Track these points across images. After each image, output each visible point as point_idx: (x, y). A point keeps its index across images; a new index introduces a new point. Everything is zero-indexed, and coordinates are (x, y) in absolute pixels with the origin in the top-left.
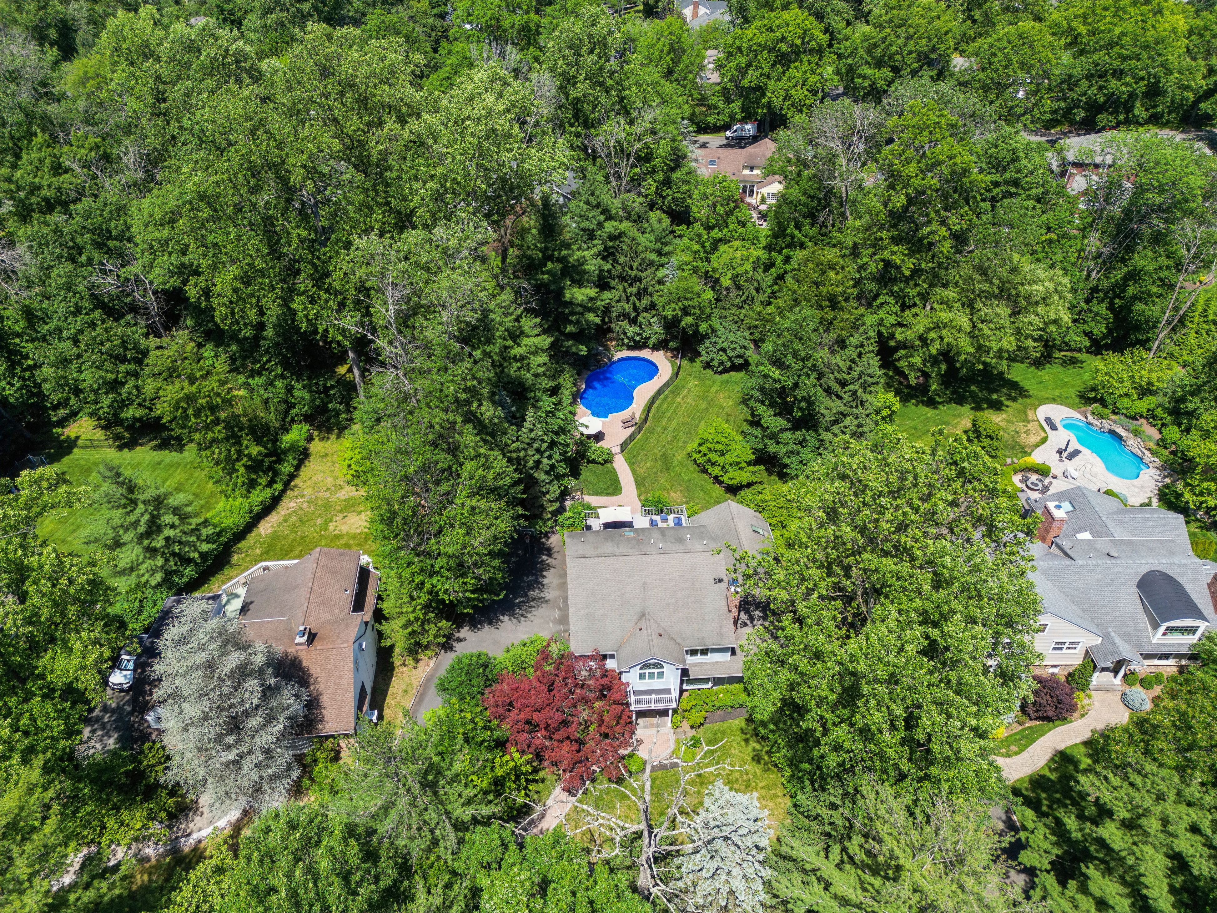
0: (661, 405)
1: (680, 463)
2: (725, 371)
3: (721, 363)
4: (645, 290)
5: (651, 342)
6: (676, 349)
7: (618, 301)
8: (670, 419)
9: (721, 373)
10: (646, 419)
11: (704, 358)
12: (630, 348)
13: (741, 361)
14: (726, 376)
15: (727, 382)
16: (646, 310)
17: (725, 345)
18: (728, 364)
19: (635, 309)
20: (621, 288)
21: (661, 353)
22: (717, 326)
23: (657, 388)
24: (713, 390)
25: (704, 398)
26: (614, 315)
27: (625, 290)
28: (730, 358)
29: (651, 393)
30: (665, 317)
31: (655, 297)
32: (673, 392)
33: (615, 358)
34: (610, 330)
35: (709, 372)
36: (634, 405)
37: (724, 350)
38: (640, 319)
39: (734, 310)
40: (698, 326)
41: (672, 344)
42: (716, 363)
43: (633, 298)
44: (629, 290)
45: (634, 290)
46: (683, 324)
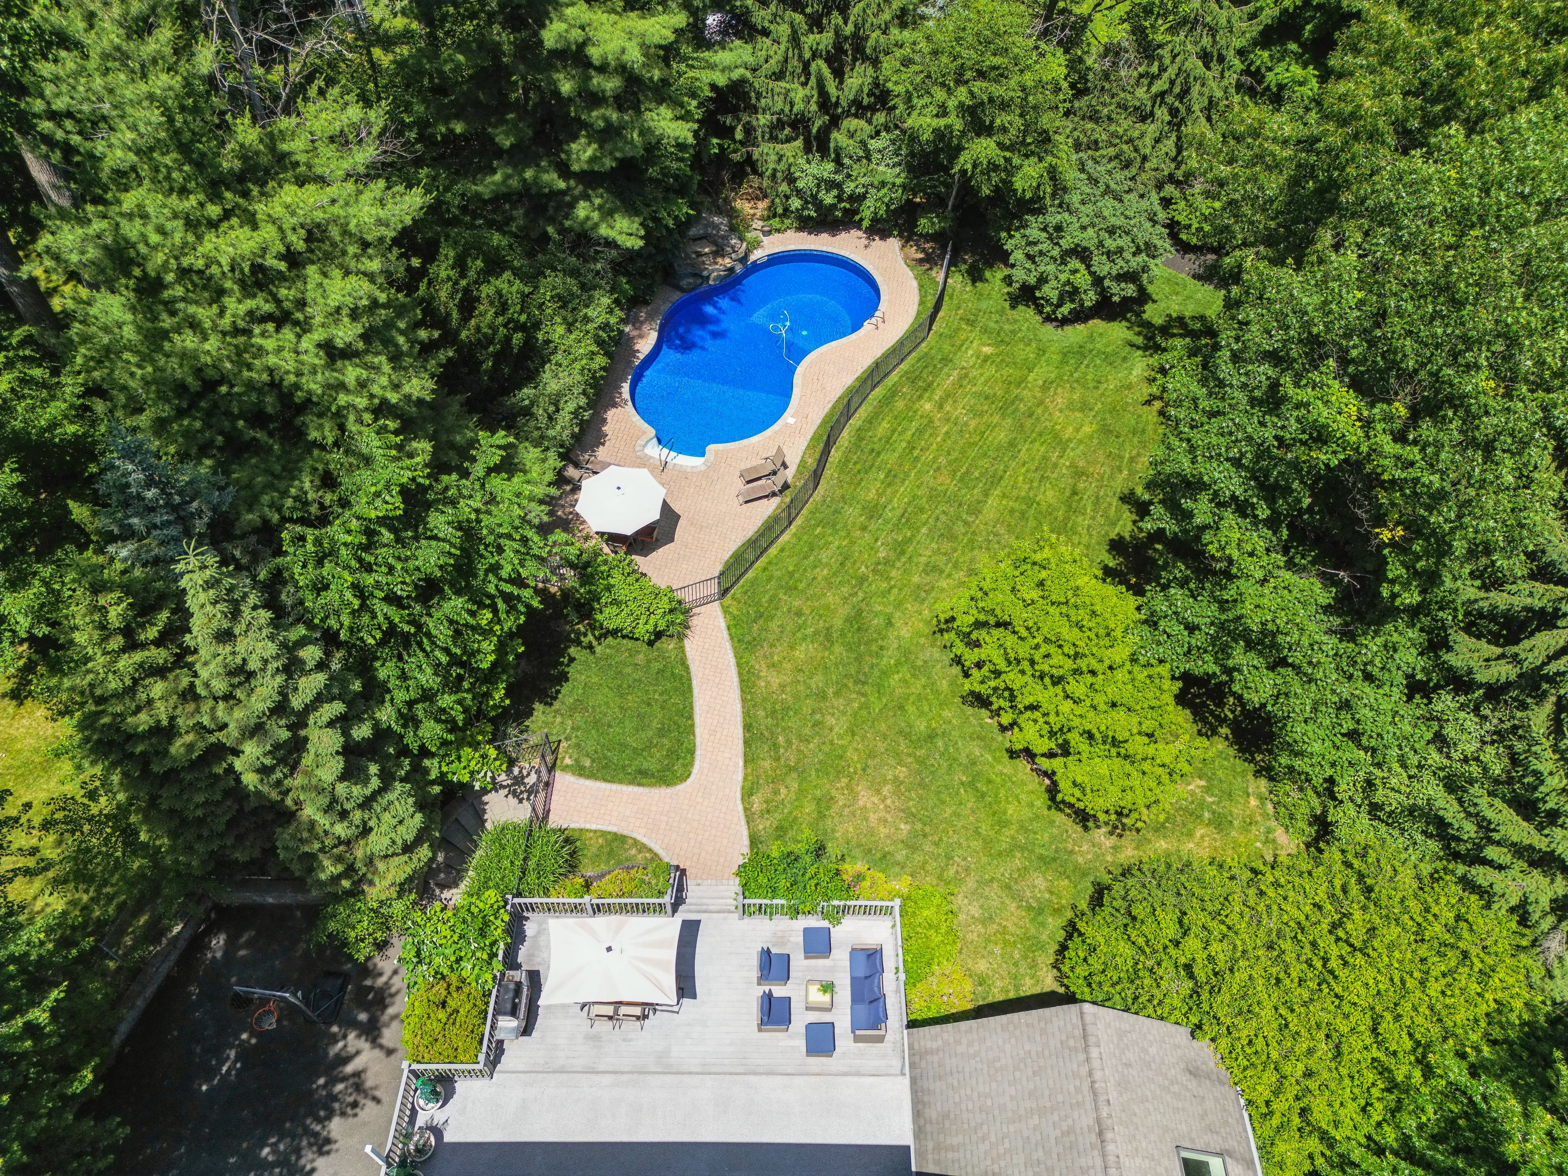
0: (871, 421)
1: (906, 655)
2: (1080, 316)
3: (1071, 293)
4: (858, 41)
5: (867, 211)
6: (938, 238)
7: (779, 76)
8: (892, 478)
9: (1064, 322)
10: (817, 476)
11: (1019, 275)
12: (806, 225)
13: (1130, 290)
14: (1076, 333)
15: (1081, 352)
16: (859, 109)
17: (1089, 238)
18: (1090, 298)
19: (825, 103)
20: (784, 30)
21: (894, 243)
22: (1071, 175)
23: (866, 361)
24: (1036, 378)
25: (1006, 407)
26: (763, 120)
27: (795, 39)
28: (1098, 281)
29: (848, 379)
30: (913, 138)
31: (888, 65)
32: (912, 378)
33: (757, 255)
34: (750, 165)
35: (1027, 314)
36: (788, 418)
37: (1082, 254)
38: (838, 138)
39: (1124, 124)
40: (1011, 170)
41: (924, 224)
42: (1050, 291)
43: (820, 66)
44: (810, 40)
45: (825, 40)
46: (964, 160)
